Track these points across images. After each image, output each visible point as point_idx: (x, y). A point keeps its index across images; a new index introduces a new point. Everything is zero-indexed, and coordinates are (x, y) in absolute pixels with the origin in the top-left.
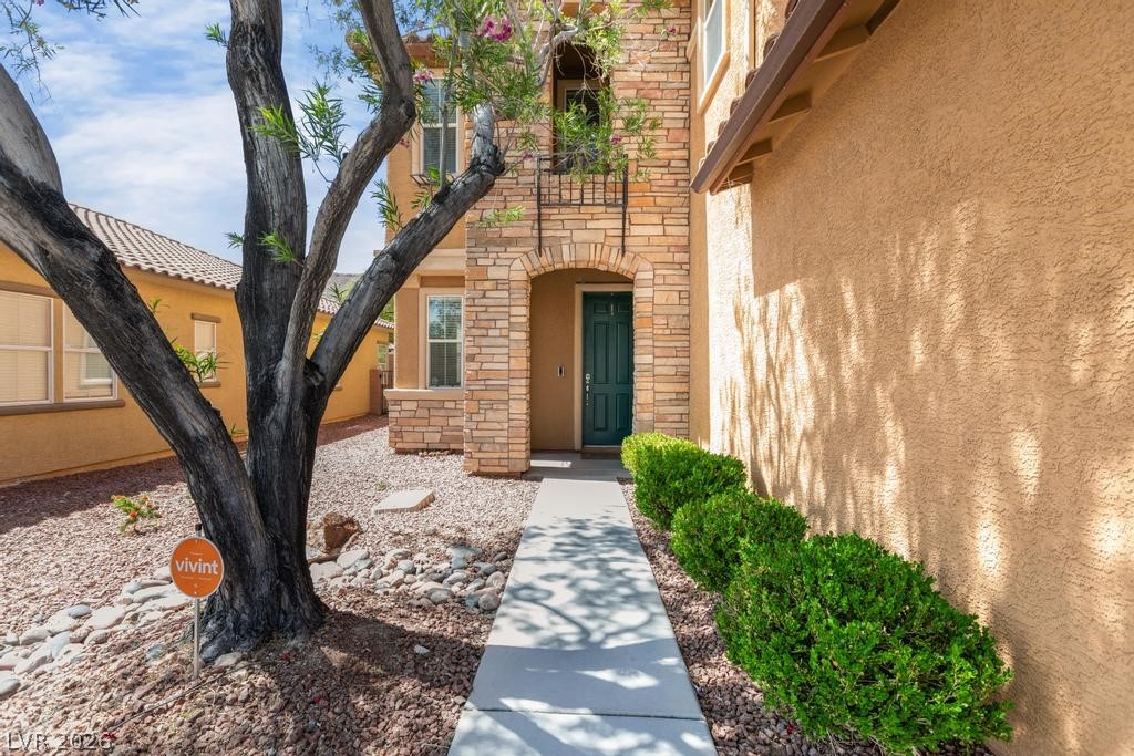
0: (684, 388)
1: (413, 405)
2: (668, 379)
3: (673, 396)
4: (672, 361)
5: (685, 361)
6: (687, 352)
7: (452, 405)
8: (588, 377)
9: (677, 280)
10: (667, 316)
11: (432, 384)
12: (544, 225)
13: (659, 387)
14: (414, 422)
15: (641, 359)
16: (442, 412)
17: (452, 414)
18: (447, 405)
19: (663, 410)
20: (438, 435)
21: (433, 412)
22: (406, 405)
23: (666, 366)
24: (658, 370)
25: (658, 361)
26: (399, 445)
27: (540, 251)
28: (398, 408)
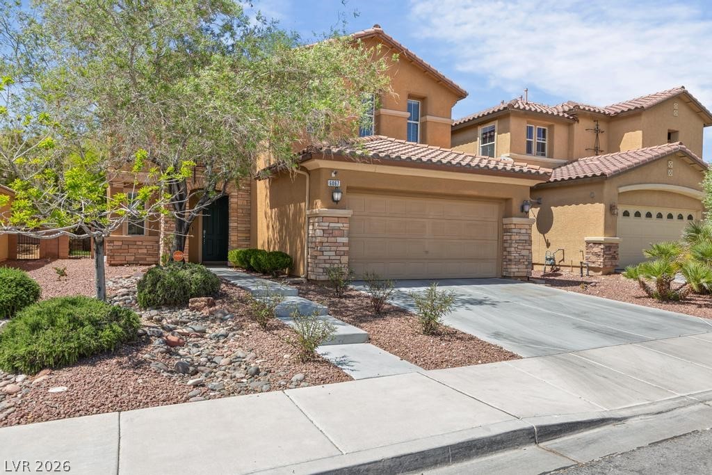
0: (248, 235)
1: (120, 243)
2: (242, 232)
3: (244, 238)
4: (244, 226)
5: (249, 225)
6: (250, 222)
7: (140, 243)
8: (204, 232)
9: (246, 196)
10: (242, 209)
11: (129, 234)
12: (196, 172)
13: (239, 235)
14: (121, 251)
15: (232, 224)
16: (135, 247)
17: (140, 247)
18: (138, 243)
19: (241, 243)
20: (133, 257)
21: (130, 247)
22: (116, 243)
23: (242, 227)
24: (239, 229)
25: (239, 225)
26: (112, 262)
27: (195, 181)
28: (112, 244)
